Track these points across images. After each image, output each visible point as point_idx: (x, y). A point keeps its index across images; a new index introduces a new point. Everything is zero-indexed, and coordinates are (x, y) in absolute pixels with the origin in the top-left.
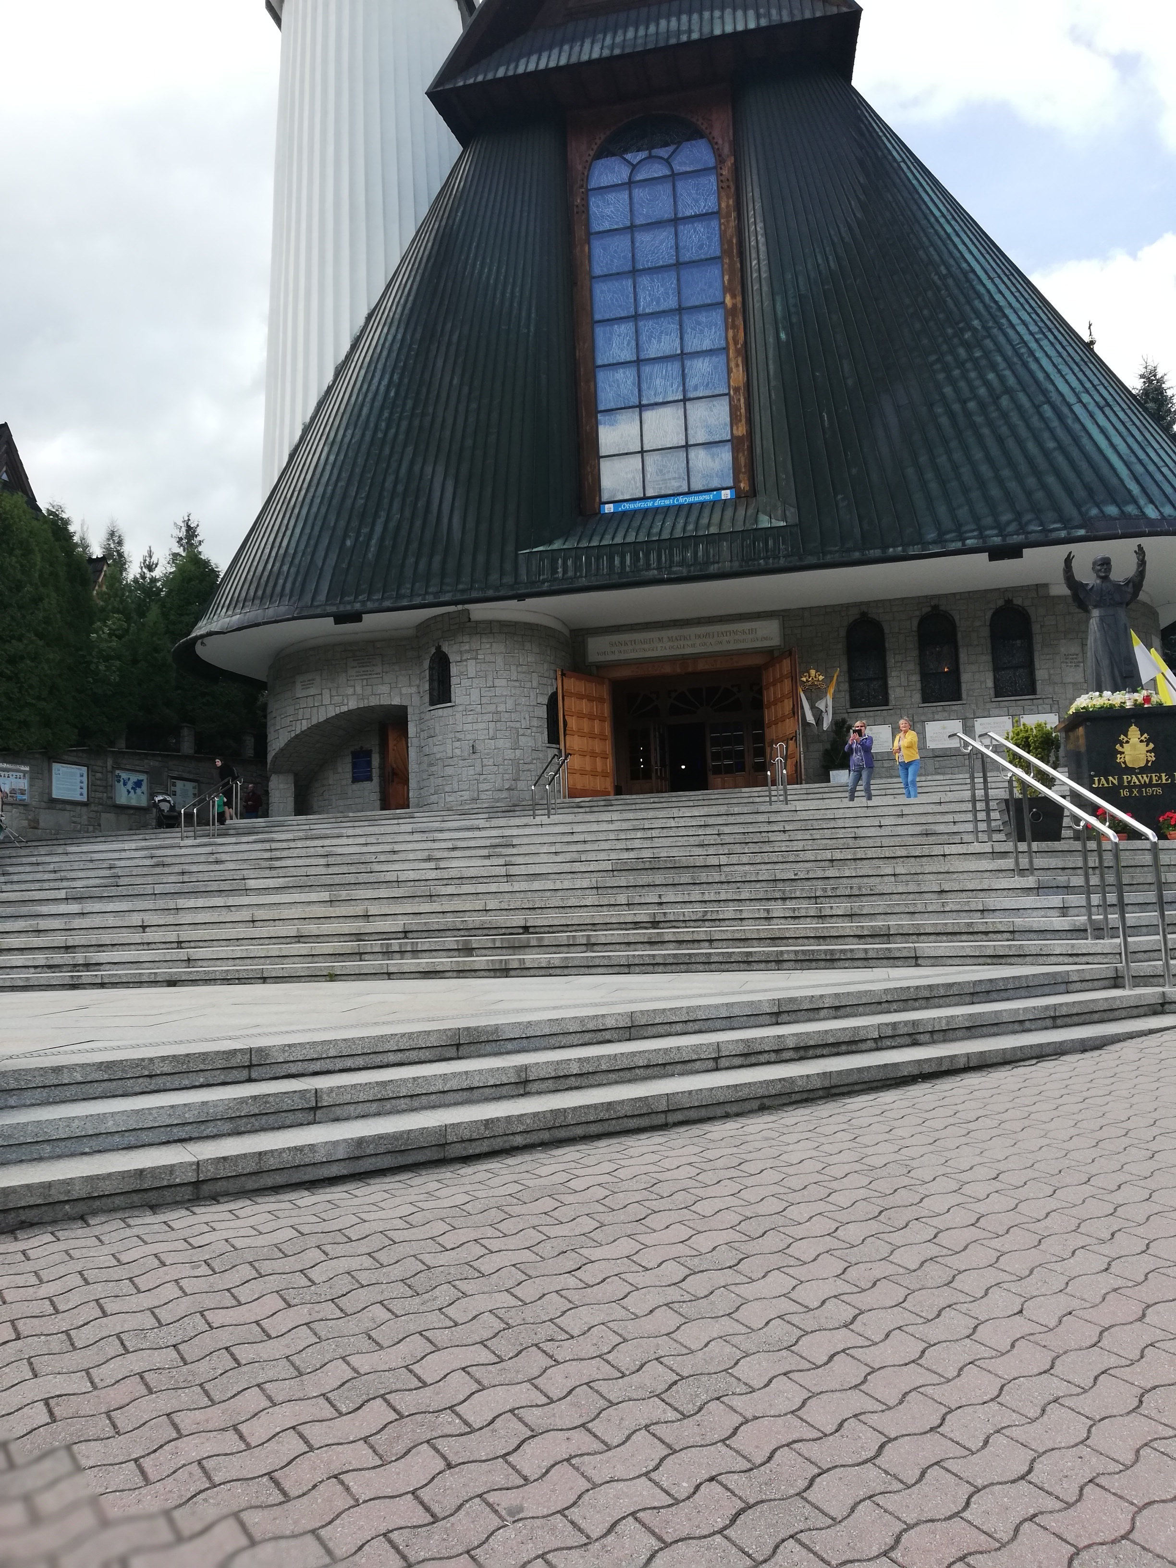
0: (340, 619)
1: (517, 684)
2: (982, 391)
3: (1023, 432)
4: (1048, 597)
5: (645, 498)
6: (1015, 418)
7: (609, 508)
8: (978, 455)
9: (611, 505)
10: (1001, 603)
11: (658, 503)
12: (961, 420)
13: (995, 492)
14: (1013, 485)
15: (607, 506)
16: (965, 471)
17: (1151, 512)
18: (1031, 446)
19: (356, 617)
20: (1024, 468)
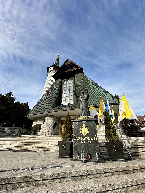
0: (35, 115)
2: (94, 93)
3: (98, 96)
5: (65, 104)
6: (97, 95)
8: (93, 98)
12: (91, 95)
13: (95, 101)
14: (97, 101)
15: (62, 105)
16: (92, 100)
17: (112, 103)
18: (98, 97)
19: (37, 115)
20: (98, 99)
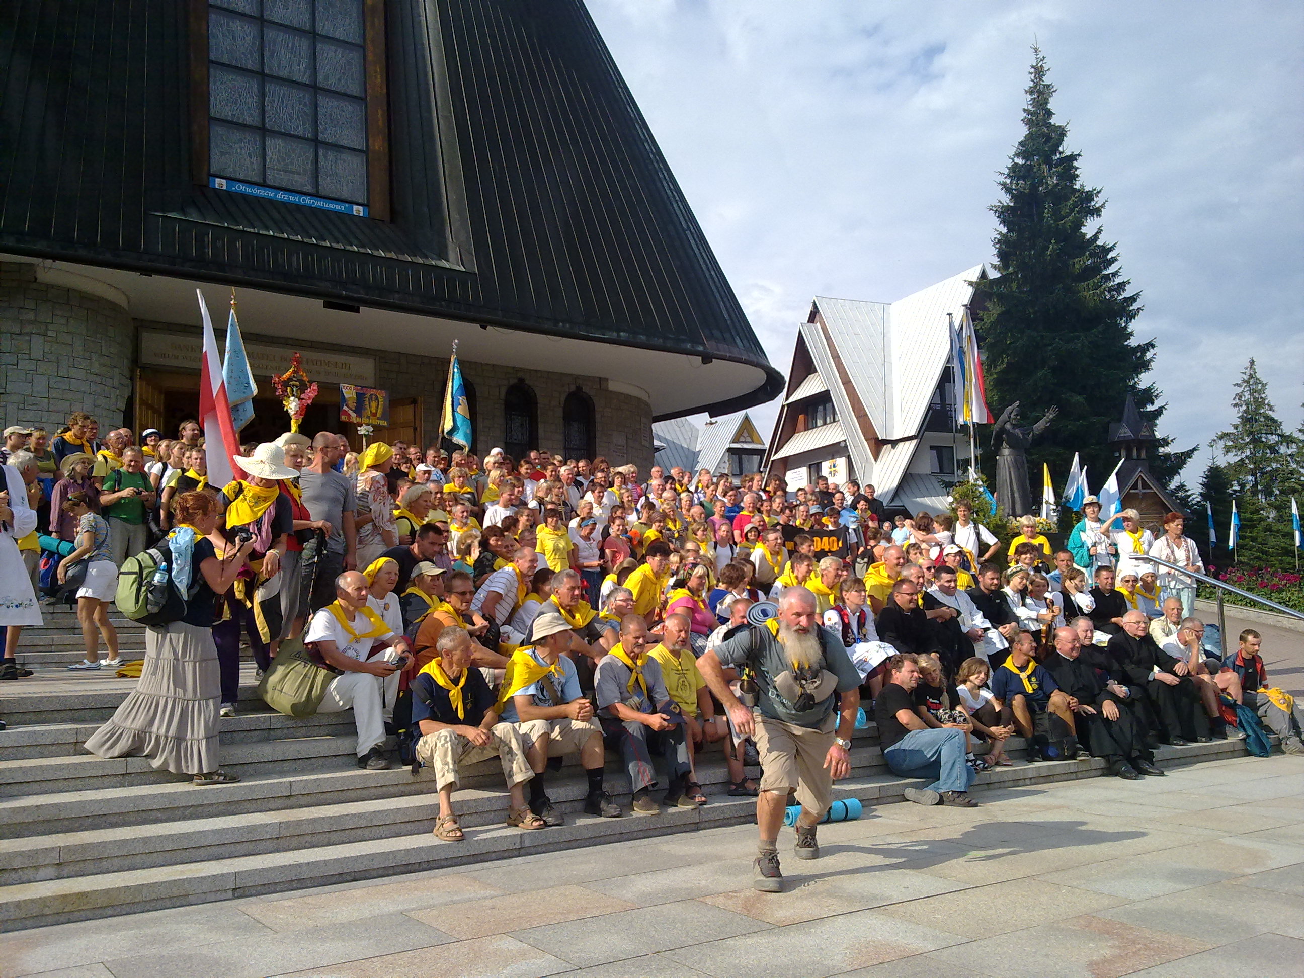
1: (98, 379)
4: (607, 390)
5: (264, 185)
7: (220, 183)
9: (224, 181)
10: (573, 388)
11: (281, 196)
15: (217, 180)
